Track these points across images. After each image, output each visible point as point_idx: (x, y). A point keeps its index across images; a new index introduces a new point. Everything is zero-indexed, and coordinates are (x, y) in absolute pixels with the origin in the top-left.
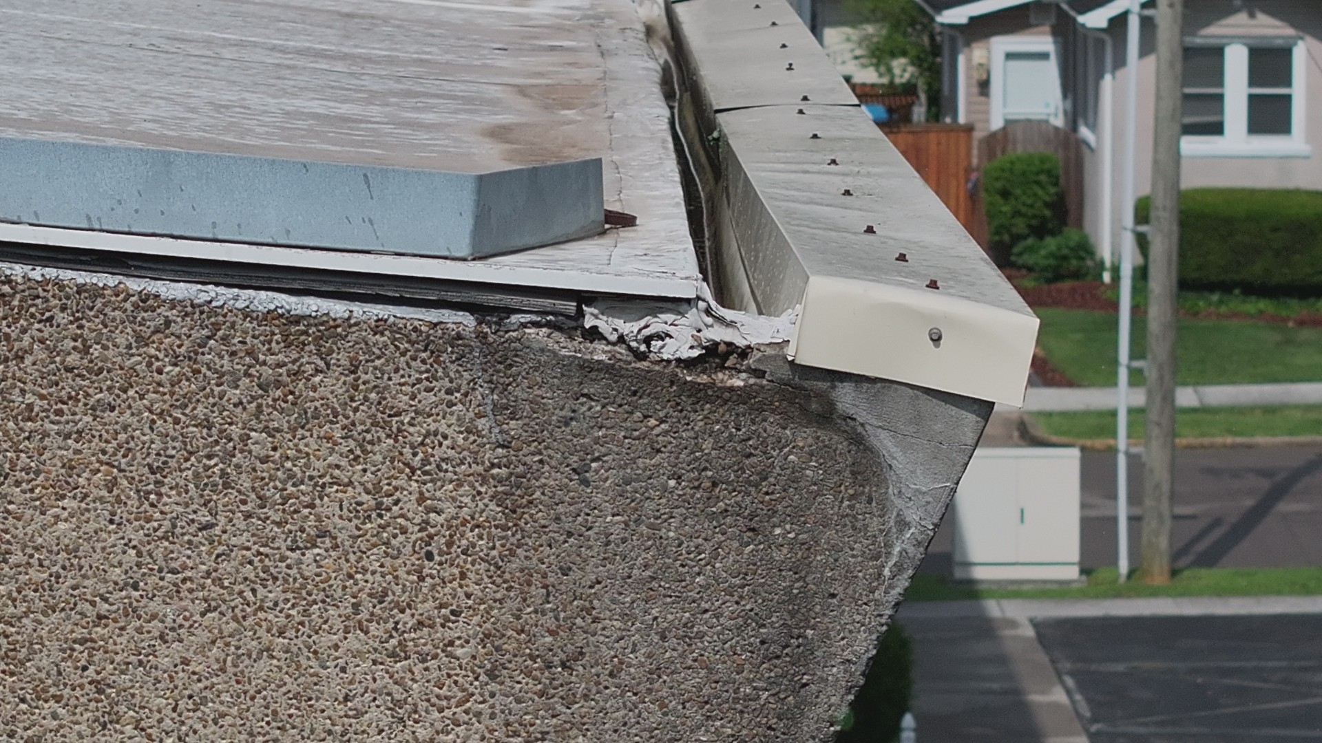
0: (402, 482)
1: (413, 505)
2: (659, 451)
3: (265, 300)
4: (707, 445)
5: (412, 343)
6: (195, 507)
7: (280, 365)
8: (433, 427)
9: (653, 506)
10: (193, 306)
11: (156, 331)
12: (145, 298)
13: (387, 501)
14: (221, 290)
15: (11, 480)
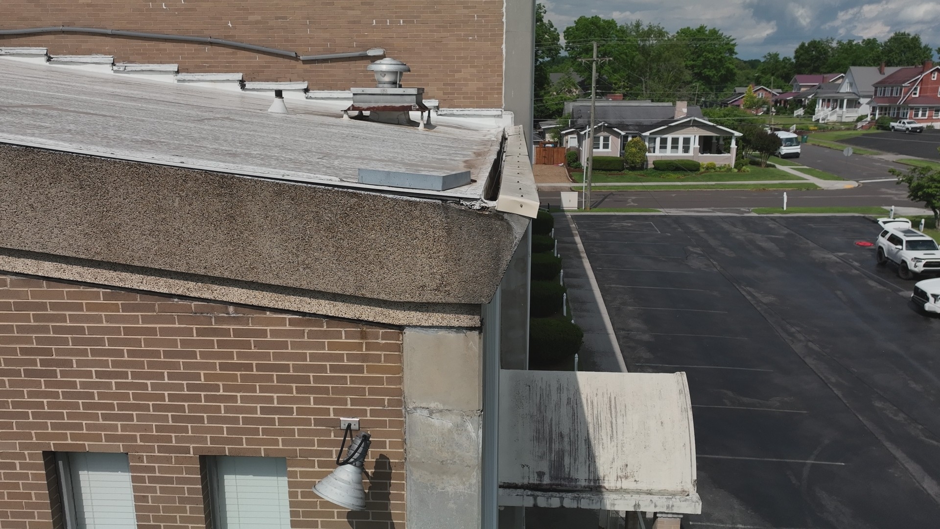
0: (430, 229)
1: (432, 233)
2: (473, 225)
3: (405, 198)
4: (482, 224)
5: (431, 205)
7: (408, 209)
9: (473, 234)
10: (393, 199)
11: (387, 203)
12: (385, 197)
13: (427, 232)
14: (398, 196)
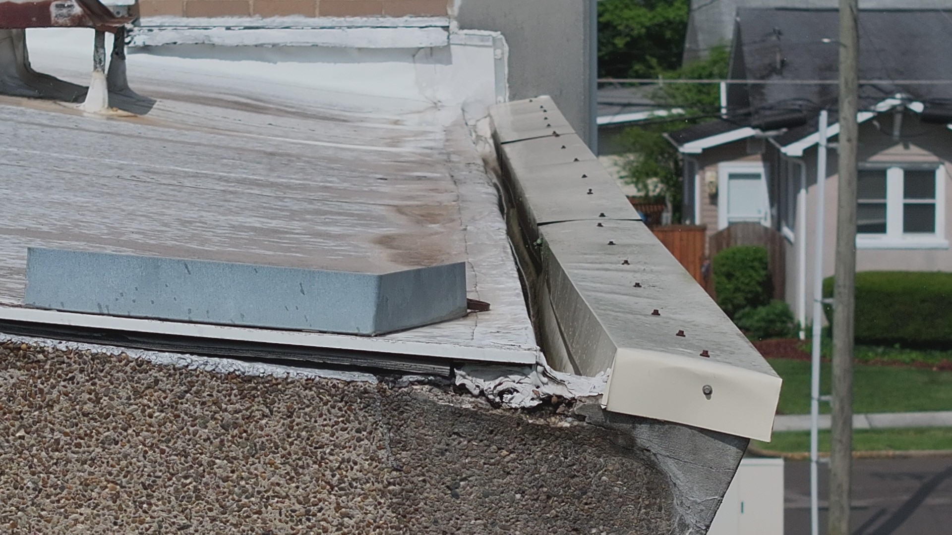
0: (324, 495)
1: (332, 512)
2: (509, 473)
3: (226, 365)
4: (543, 469)
5: (332, 396)
6: (175, 513)
7: (237, 411)
8: (346, 456)
9: (504, 513)
10: (174, 369)
11: (148, 388)
12: (140, 363)
13: (314, 509)
14: (195, 358)
15: (43, 493)
